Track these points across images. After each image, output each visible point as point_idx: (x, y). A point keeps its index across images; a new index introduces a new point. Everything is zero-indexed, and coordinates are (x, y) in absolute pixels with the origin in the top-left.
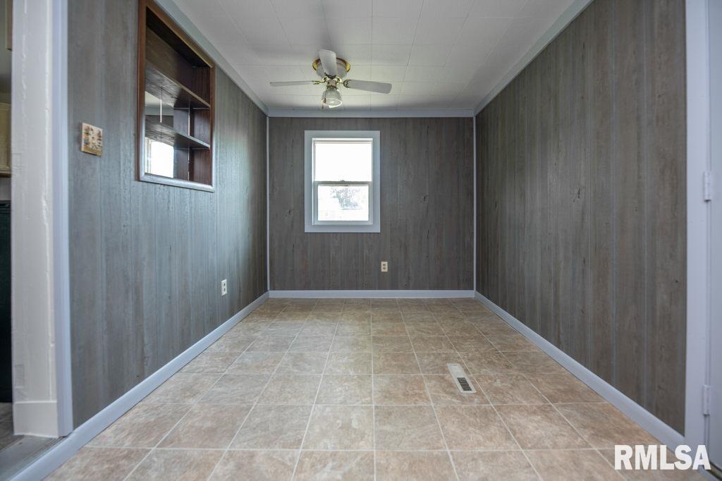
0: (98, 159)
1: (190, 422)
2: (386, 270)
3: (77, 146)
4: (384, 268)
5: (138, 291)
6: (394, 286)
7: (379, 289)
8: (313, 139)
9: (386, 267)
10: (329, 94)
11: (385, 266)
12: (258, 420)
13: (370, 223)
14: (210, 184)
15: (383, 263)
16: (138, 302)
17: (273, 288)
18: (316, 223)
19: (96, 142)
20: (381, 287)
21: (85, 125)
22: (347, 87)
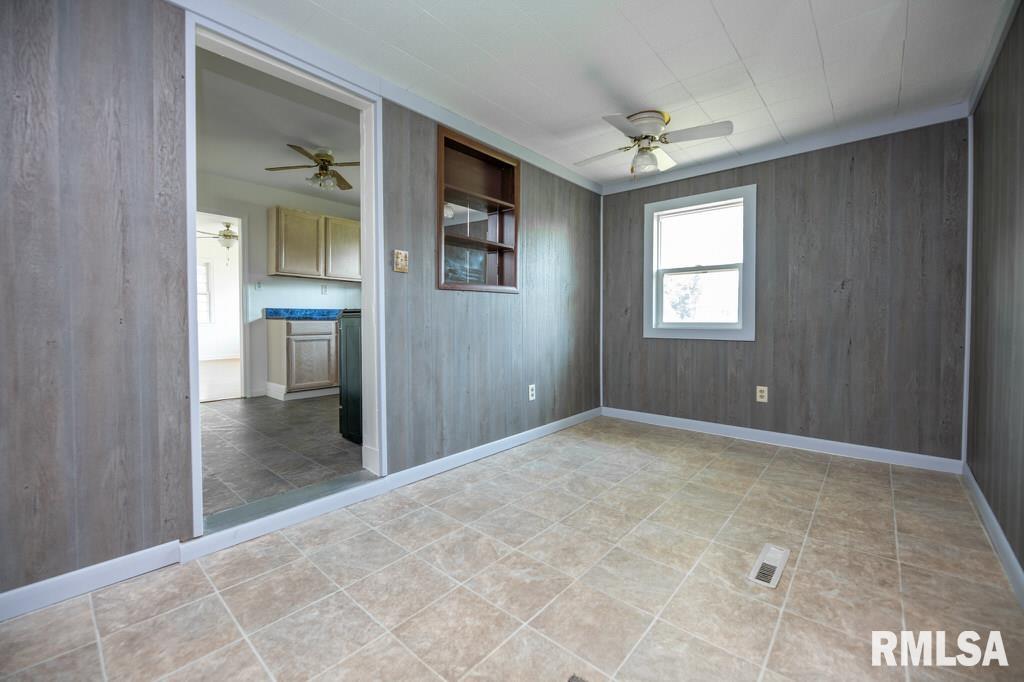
0: (405, 275)
1: (457, 499)
2: (765, 400)
3: (391, 268)
4: (762, 397)
5: (438, 382)
6: (779, 426)
7: (753, 426)
8: (656, 214)
9: (766, 394)
10: (640, 160)
11: (762, 394)
12: (502, 515)
13: (740, 327)
14: (515, 286)
15: (759, 388)
16: (438, 392)
17: (607, 405)
18: (661, 326)
19: (404, 262)
20: (755, 425)
21: (396, 251)
22: (666, 142)
